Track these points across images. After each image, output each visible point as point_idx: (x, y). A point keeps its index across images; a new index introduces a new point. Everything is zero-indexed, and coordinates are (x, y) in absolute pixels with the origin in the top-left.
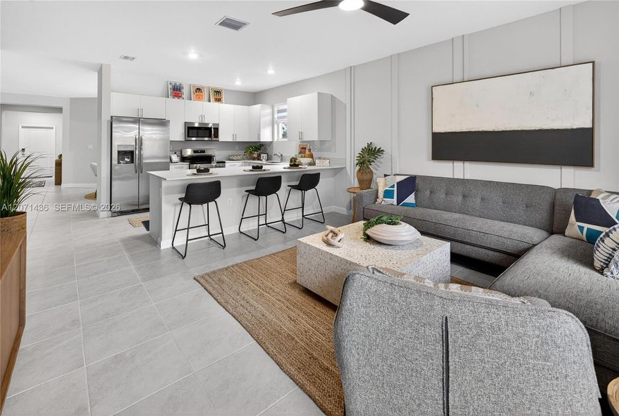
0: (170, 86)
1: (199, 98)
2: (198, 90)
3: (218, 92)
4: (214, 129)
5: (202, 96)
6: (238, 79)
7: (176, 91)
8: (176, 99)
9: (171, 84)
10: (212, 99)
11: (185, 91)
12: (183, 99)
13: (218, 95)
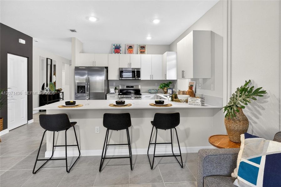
0: (114, 47)
1: (131, 52)
2: (131, 47)
3: (143, 47)
4: (137, 71)
5: (132, 51)
6: (149, 35)
7: (117, 49)
8: (117, 54)
9: (114, 45)
10: (139, 52)
11: (122, 49)
12: (121, 53)
13: (142, 49)
